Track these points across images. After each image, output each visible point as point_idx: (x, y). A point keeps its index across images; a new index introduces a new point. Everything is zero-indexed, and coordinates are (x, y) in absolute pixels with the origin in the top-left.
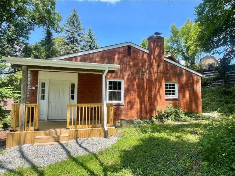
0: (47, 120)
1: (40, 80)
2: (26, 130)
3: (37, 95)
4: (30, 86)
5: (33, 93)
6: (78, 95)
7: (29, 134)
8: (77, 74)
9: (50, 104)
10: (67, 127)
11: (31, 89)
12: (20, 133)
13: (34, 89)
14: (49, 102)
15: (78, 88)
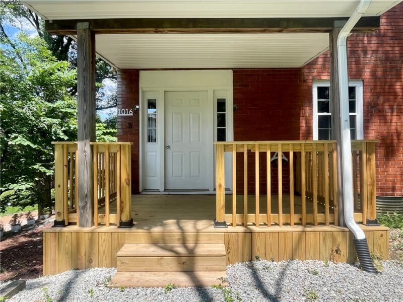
0: (163, 190)
1: (143, 92)
2: (96, 224)
3: (138, 130)
4: (122, 108)
5: (129, 123)
6: (235, 127)
7: (103, 237)
8: (231, 72)
9: (169, 152)
10: (218, 220)
11: (124, 115)
12: (77, 233)
13: (132, 114)
14: (167, 147)
15: (235, 109)
